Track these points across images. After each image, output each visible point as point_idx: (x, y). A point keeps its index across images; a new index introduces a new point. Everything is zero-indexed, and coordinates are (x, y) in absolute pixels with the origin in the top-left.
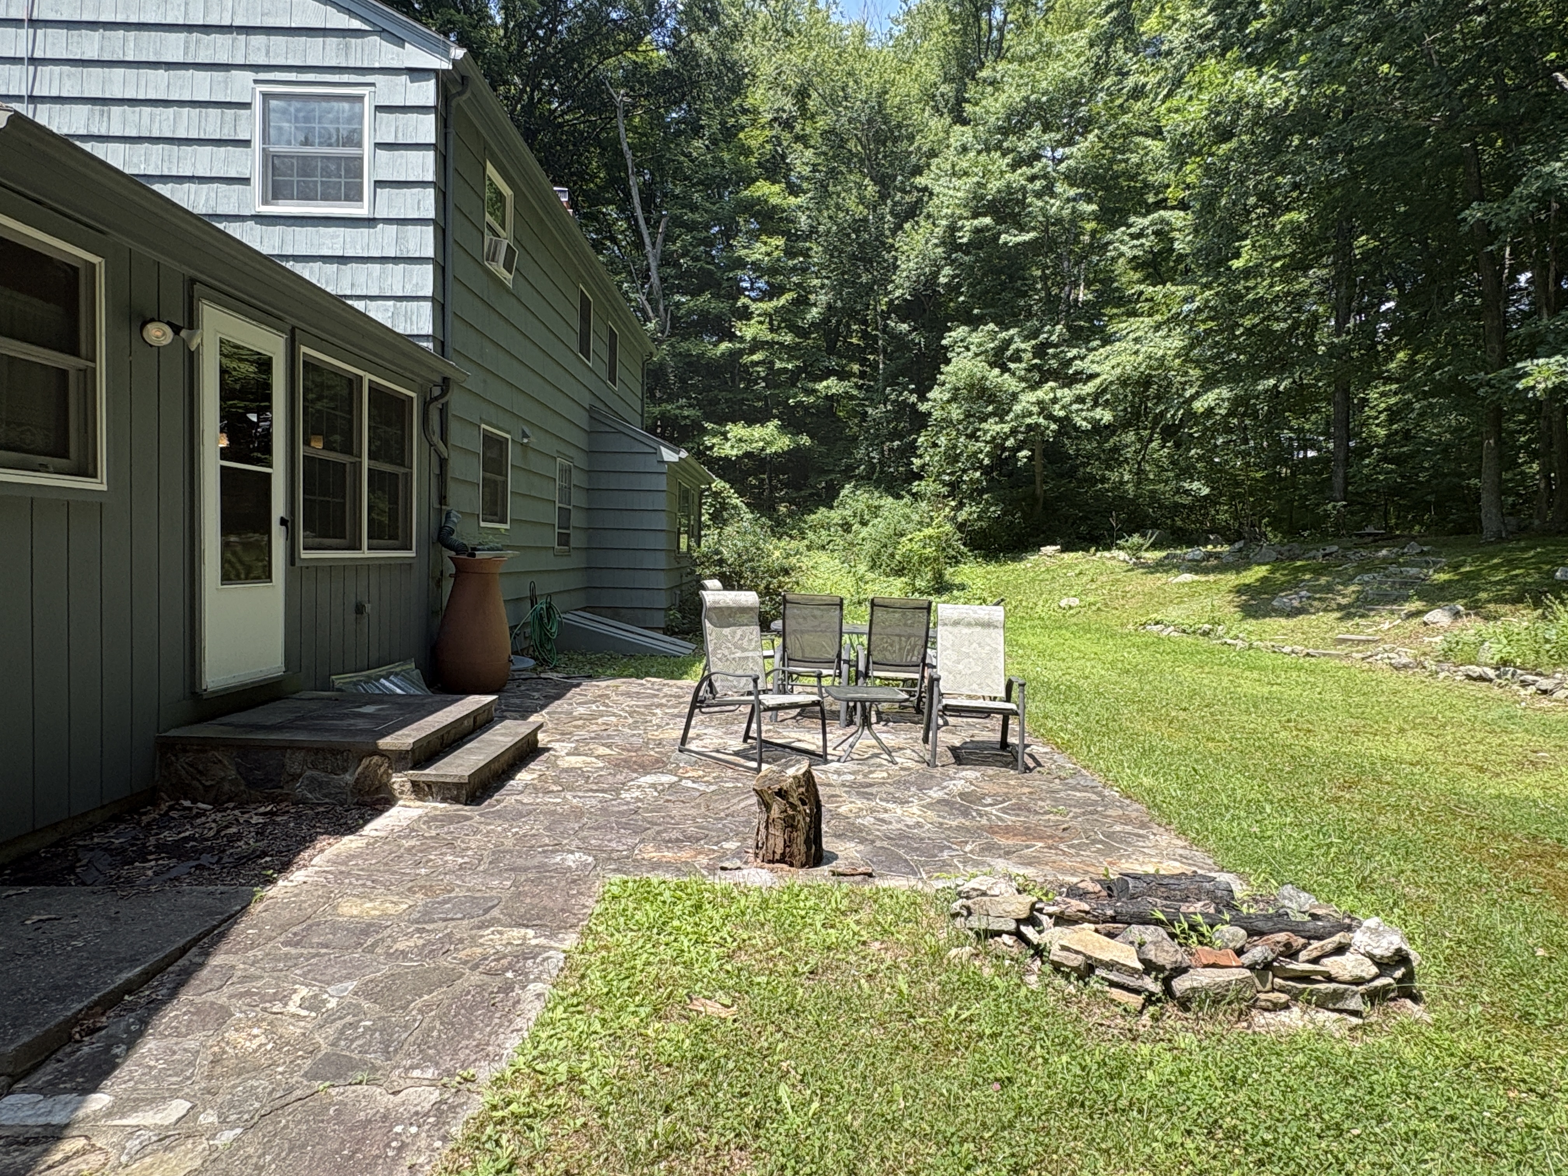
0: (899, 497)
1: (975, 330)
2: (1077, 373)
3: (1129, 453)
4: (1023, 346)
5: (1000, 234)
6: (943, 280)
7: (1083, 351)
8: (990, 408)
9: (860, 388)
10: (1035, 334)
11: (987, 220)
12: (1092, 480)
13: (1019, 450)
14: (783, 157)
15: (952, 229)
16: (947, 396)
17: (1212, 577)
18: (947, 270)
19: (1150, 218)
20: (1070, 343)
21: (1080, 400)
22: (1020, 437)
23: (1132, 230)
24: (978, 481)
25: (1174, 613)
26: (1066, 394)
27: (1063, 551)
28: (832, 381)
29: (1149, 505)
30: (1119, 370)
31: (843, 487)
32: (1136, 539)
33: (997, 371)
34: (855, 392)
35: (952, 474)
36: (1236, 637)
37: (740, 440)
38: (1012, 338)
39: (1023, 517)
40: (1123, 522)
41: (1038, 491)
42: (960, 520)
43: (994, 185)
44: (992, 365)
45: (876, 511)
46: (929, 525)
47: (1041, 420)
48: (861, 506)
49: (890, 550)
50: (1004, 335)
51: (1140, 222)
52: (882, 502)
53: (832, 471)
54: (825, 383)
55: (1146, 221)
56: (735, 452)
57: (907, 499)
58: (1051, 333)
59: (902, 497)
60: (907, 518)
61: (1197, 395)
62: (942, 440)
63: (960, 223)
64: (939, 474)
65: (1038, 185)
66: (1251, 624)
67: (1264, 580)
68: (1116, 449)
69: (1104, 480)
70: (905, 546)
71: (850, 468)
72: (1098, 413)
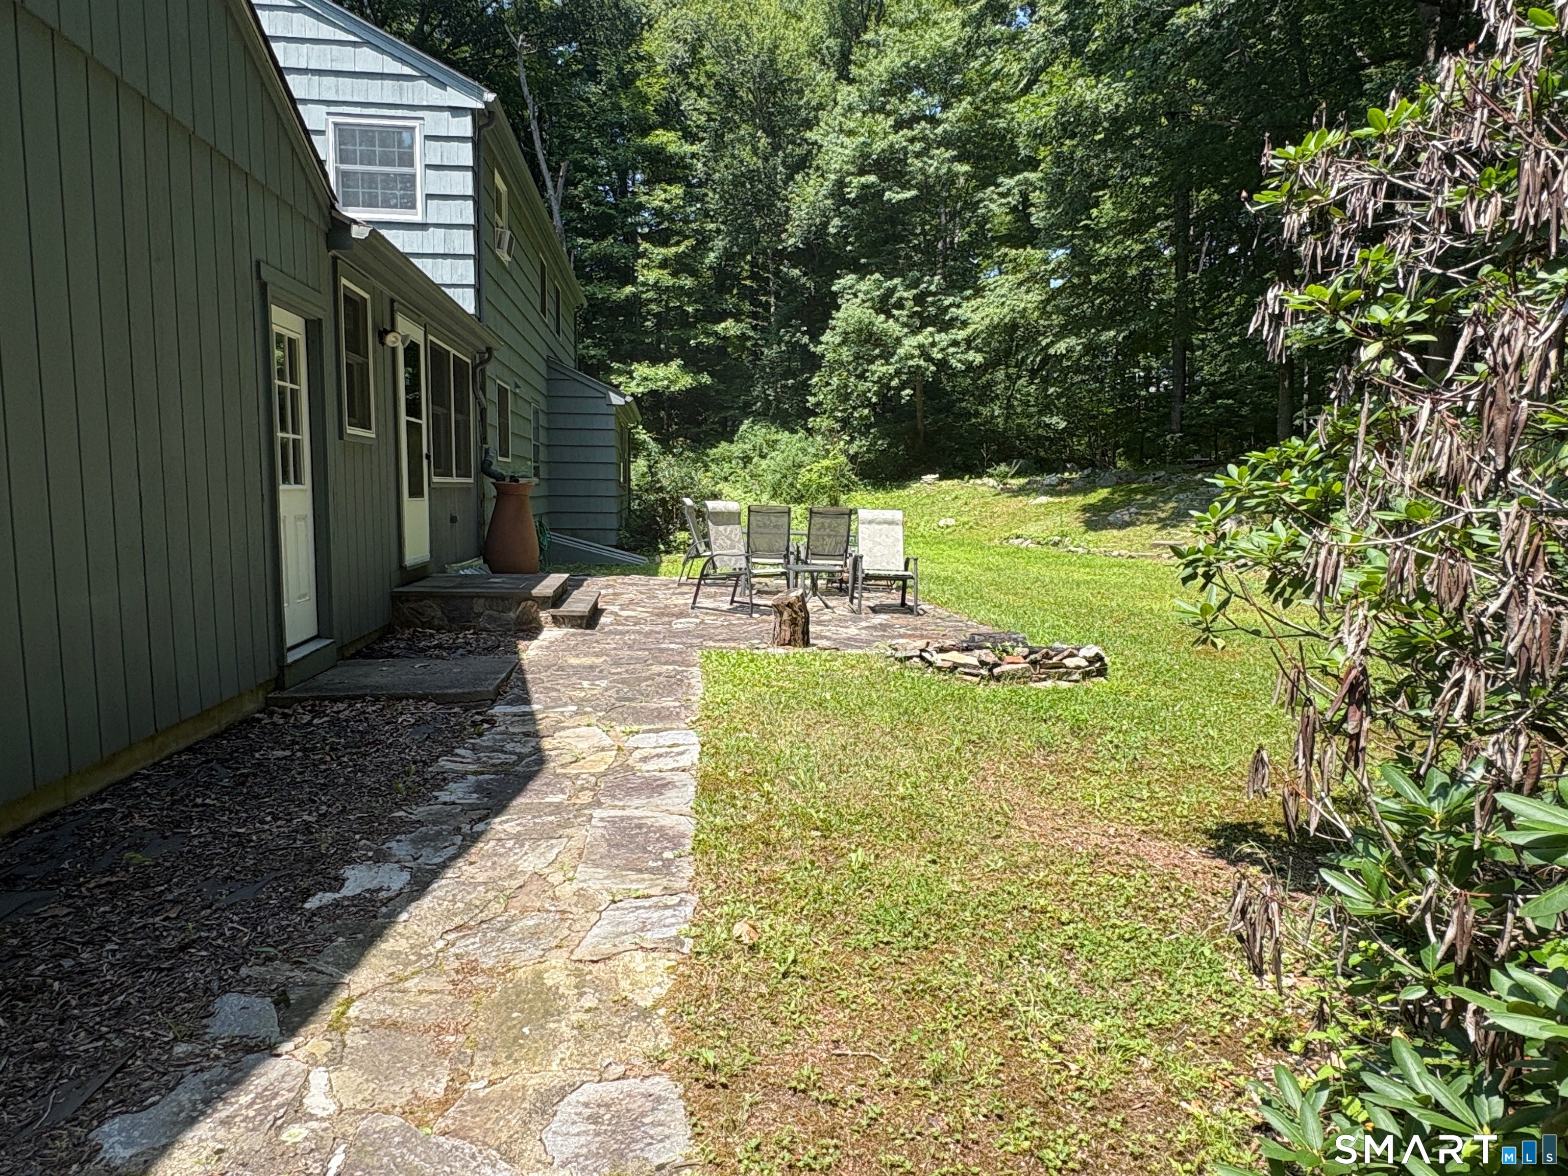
0: (793, 431)
1: (862, 278)
2: (952, 319)
3: (999, 389)
4: (905, 295)
5: (884, 191)
6: (832, 230)
7: (958, 300)
8: (877, 351)
9: (754, 328)
10: (915, 284)
11: (872, 178)
12: (968, 415)
13: (904, 389)
14: (678, 104)
15: (841, 184)
16: (838, 340)
17: (1064, 499)
18: (836, 221)
19: (1016, 178)
20: (946, 292)
21: (955, 343)
22: (904, 377)
23: (1000, 189)
24: (867, 417)
25: (1032, 529)
26: (943, 338)
27: (940, 479)
28: (730, 323)
29: (1018, 438)
30: (987, 321)
31: (741, 423)
32: (1003, 468)
33: (882, 317)
34: (752, 334)
35: (844, 411)
36: (1078, 546)
37: (646, 379)
38: (895, 287)
39: (907, 448)
40: (994, 452)
41: (920, 426)
42: (851, 452)
43: (879, 146)
44: (879, 311)
45: (772, 445)
46: (824, 458)
47: (922, 363)
48: (760, 440)
49: (790, 480)
50: (888, 284)
51: (1008, 182)
52: (779, 437)
53: (732, 408)
54: (723, 325)
55: (1012, 182)
56: (641, 389)
57: (802, 433)
58: (930, 283)
59: (796, 432)
60: (804, 451)
61: (1052, 343)
62: (835, 381)
63: (848, 179)
64: (832, 411)
65: (918, 146)
66: (1092, 536)
67: (1105, 500)
68: (989, 385)
69: (977, 414)
70: (804, 476)
71: (748, 405)
72: (971, 356)
